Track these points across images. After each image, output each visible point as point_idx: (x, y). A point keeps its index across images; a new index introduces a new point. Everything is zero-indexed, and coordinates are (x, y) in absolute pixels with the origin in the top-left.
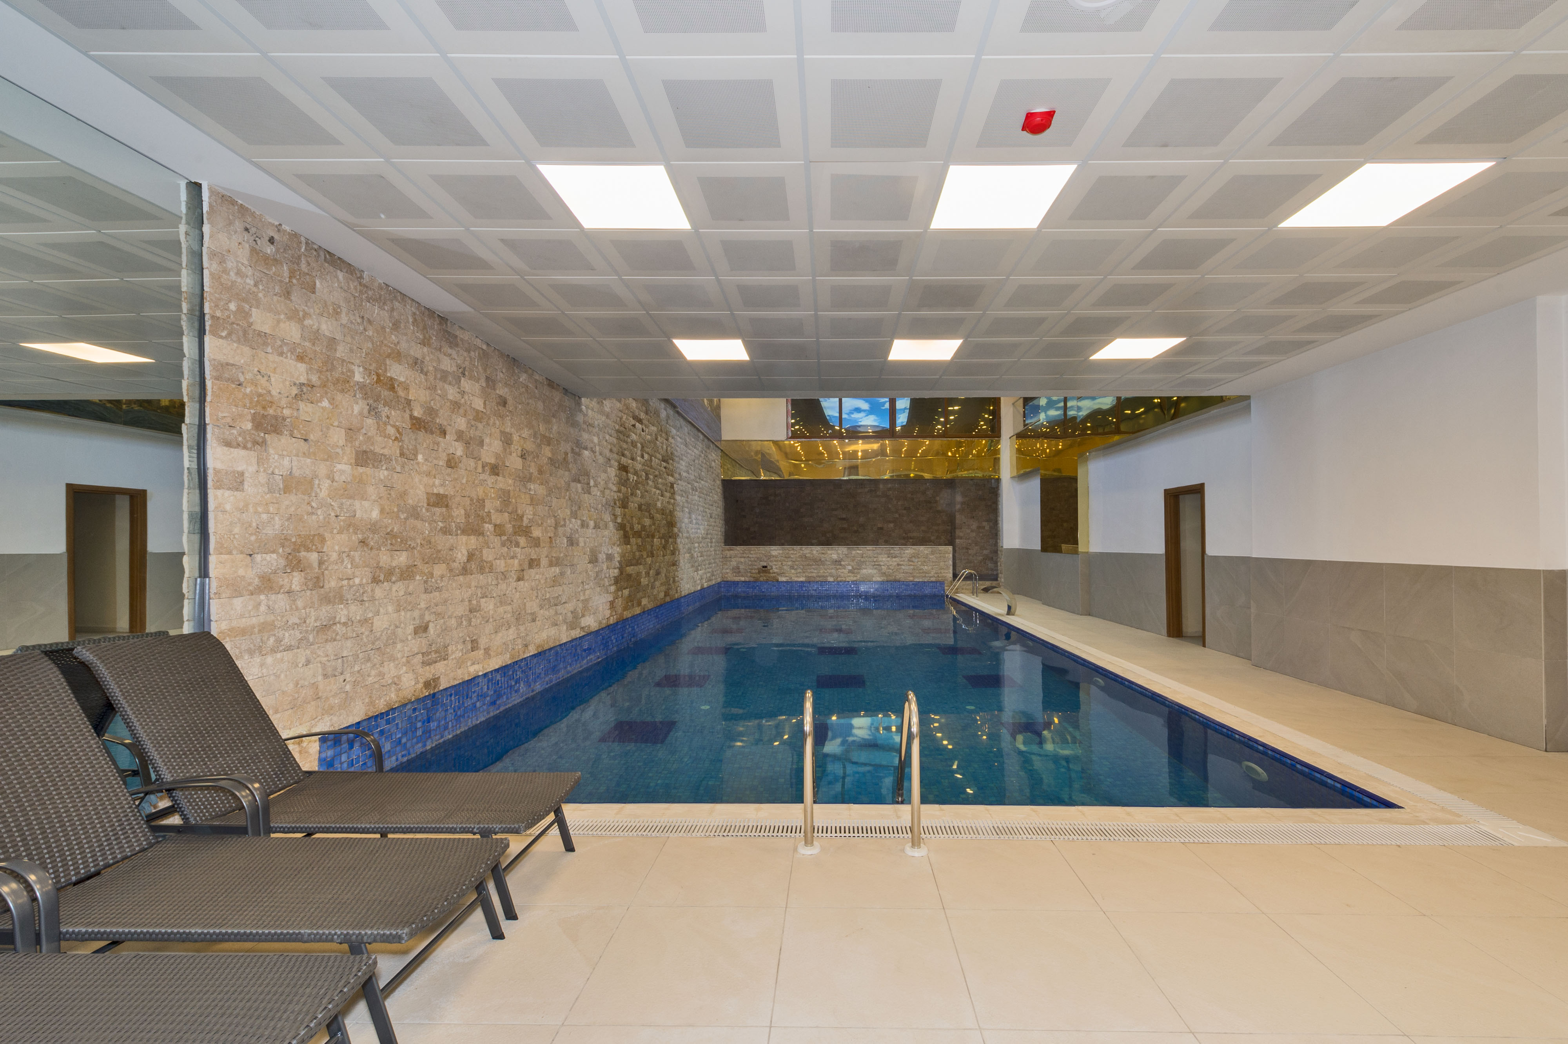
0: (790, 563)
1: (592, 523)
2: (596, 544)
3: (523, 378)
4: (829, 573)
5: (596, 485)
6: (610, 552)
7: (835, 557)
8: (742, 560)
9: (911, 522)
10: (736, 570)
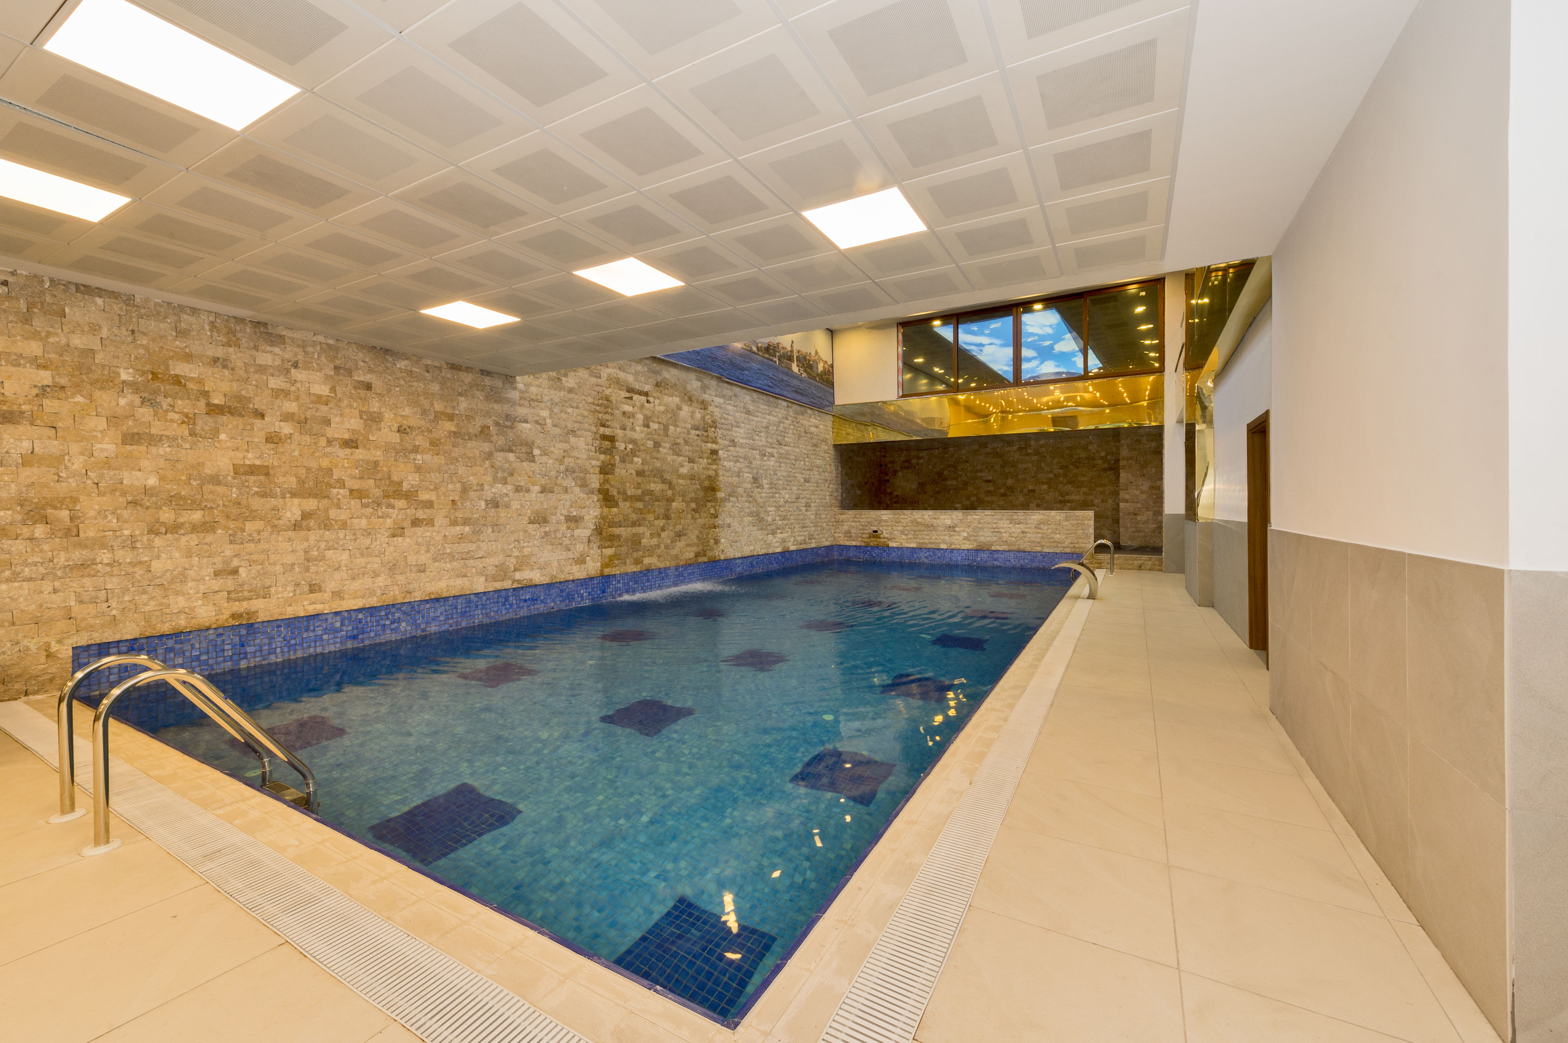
0: (900, 528)
1: (537, 488)
2: (545, 507)
3: (402, 364)
4: (943, 540)
5: (545, 453)
6: (575, 514)
7: (948, 522)
8: (854, 524)
9: (1069, 483)
10: (848, 534)
